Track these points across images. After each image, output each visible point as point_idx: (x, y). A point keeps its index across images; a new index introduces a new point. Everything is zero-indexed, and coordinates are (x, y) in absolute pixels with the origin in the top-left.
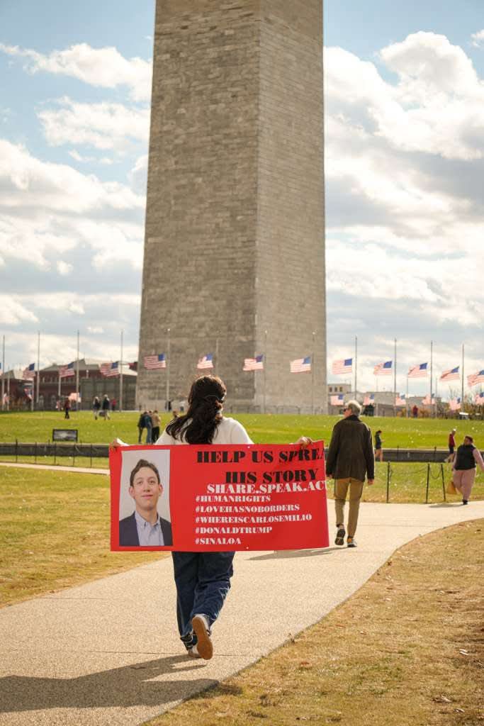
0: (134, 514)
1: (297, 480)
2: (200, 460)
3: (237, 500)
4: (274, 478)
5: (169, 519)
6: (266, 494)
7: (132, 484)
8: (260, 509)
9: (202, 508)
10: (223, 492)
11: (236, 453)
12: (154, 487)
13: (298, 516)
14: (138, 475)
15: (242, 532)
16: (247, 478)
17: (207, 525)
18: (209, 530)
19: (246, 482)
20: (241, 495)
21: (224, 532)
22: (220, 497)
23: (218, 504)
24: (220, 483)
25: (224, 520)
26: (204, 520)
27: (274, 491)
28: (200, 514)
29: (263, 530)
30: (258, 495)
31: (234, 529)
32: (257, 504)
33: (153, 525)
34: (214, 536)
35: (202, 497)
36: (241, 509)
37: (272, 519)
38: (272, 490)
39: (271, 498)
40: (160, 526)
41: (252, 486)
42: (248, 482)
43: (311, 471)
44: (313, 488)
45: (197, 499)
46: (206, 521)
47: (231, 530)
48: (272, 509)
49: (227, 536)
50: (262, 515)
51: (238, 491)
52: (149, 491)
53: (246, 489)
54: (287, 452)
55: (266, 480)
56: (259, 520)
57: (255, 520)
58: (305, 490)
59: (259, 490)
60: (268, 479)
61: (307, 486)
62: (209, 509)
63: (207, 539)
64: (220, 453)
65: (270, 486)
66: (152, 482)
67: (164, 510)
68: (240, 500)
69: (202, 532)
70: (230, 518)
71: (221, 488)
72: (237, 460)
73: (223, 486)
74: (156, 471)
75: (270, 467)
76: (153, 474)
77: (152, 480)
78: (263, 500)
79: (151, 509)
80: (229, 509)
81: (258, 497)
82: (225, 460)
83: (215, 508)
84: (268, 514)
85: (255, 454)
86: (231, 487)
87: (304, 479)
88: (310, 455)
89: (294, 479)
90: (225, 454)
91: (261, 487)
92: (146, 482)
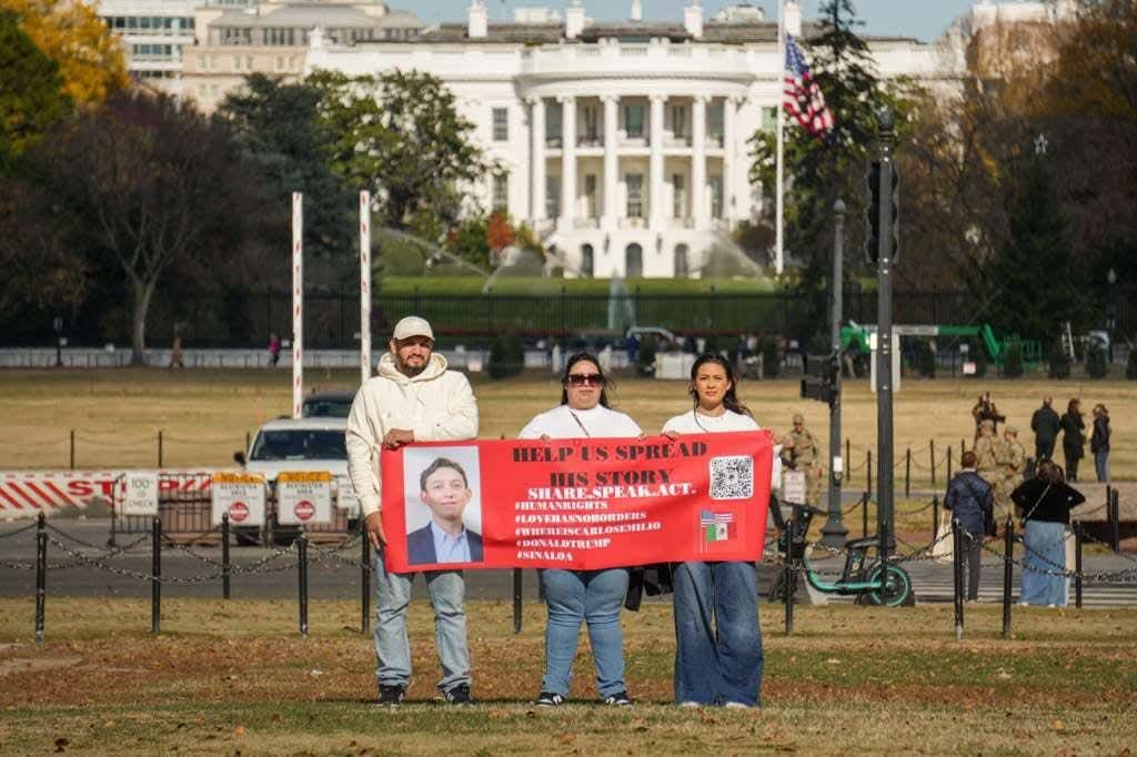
0: (430, 525)
1: (644, 482)
2: (516, 459)
3: (565, 508)
4: (611, 479)
6: (601, 499)
7: (424, 489)
8: (595, 518)
9: (523, 517)
11: (562, 450)
12: (459, 493)
13: (643, 525)
15: (573, 545)
16: (576, 480)
17: (531, 537)
18: (534, 543)
19: (575, 484)
20: (570, 500)
21: (552, 545)
22: (545, 504)
23: (542, 513)
24: (544, 486)
25: (551, 531)
26: (526, 531)
27: (611, 496)
28: (521, 525)
29: (599, 543)
30: (592, 500)
31: (563, 542)
32: (590, 512)
34: (541, 549)
35: (523, 504)
36: (570, 518)
37: (609, 530)
38: (609, 495)
39: (608, 504)
40: (466, 538)
41: (584, 491)
42: (578, 485)
43: (662, 472)
44: (665, 493)
45: (517, 506)
46: (528, 533)
47: (560, 543)
48: (611, 517)
49: (557, 550)
50: (596, 525)
51: (567, 496)
52: (451, 497)
53: (576, 494)
54: (626, 448)
55: (600, 482)
56: (594, 531)
57: (589, 531)
58: (654, 494)
59: (592, 494)
60: (602, 480)
61: (658, 490)
62: (532, 519)
63: (532, 554)
64: (541, 449)
65: (605, 489)
66: (457, 486)
67: (473, 515)
68: (569, 508)
69: (524, 545)
70: (558, 529)
71: (545, 493)
72: (562, 458)
73: (548, 491)
74: (462, 472)
75: (606, 466)
76: (459, 476)
77: (457, 483)
78: (597, 507)
79: (454, 519)
80: (556, 519)
81: (591, 503)
82: (548, 458)
83: (539, 517)
84: (604, 525)
85: (584, 450)
86: (557, 491)
88: (660, 451)
89: (640, 481)
90: (548, 451)
91: (595, 491)
92: (447, 486)
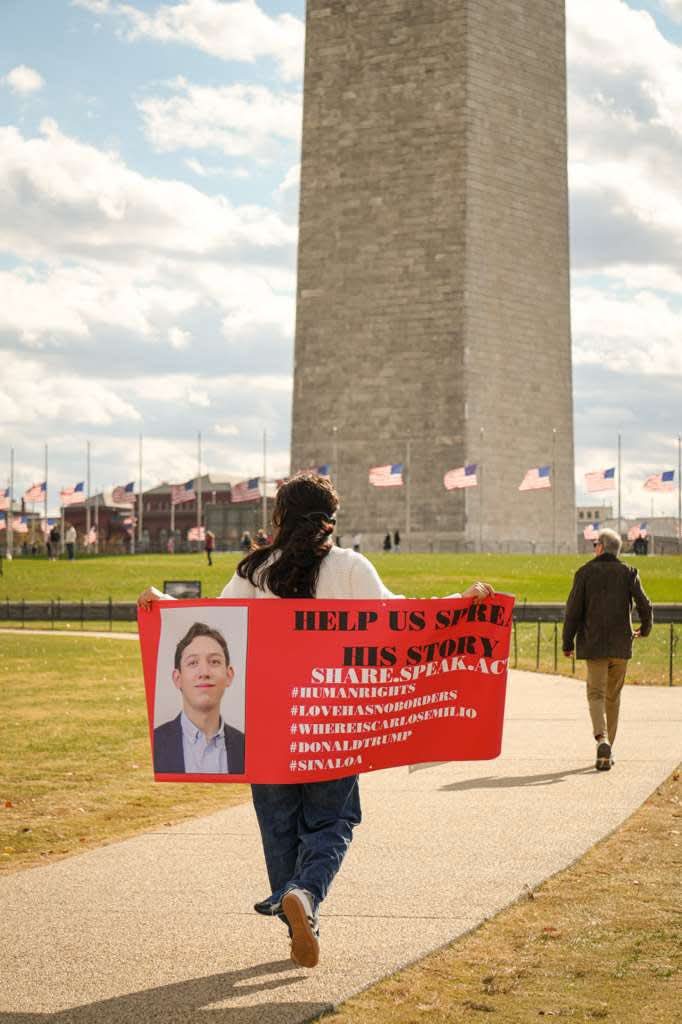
0: (179, 718)
1: (460, 653)
2: (299, 626)
3: (361, 696)
4: (424, 655)
5: (241, 728)
6: (410, 682)
7: (178, 665)
8: (398, 706)
9: (302, 708)
10: (338, 680)
11: (362, 615)
12: (218, 672)
13: (453, 709)
14: (189, 650)
15: (367, 745)
16: (379, 657)
17: (310, 738)
18: (315, 747)
19: (378, 663)
20: (370, 685)
21: (339, 748)
22: (333, 690)
23: (329, 702)
24: (334, 666)
25: (339, 728)
26: (305, 729)
27: (422, 675)
28: (299, 720)
29: (397, 737)
30: (397, 684)
31: (355, 742)
32: (394, 699)
33: (211, 737)
34: (323, 755)
35: (303, 689)
36: (367, 708)
37: (412, 718)
38: (420, 674)
39: (417, 685)
40: (223, 739)
41: (388, 672)
42: (382, 665)
43: (485, 641)
44: (485, 670)
45: (295, 692)
46: (308, 731)
47: (350, 745)
48: (417, 702)
49: (344, 755)
50: (398, 714)
51: (365, 680)
52: (208, 677)
53: (378, 676)
54: (449, 613)
55: (411, 660)
56: (394, 722)
57: (389, 723)
58: (471, 668)
59: (399, 675)
60: (415, 657)
62: (314, 711)
63: (311, 763)
64: (334, 613)
65: (416, 669)
66: (214, 662)
67: (234, 710)
68: (367, 695)
69: (301, 750)
70: (349, 725)
71: (334, 675)
72: (362, 626)
73: (339, 671)
74: (223, 643)
75: (421, 639)
76: (218, 648)
77: (215, 658)
78: (403, 692)
79: (209, 708)
80: (348, 711)
81: (397, 688)
82: (343, 627)
83: (324, 708)
84: (408, 713)
85: (394, 616)
86: (352, 672)
87: (471, 651)
88: (488, 613)
89: (456, 652)
90: (344, 616)
91: (404, 673)
92: (203, 662)
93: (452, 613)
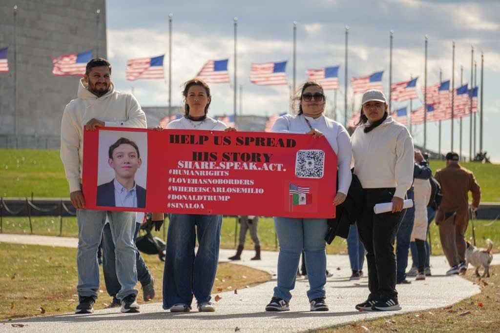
0: (113, 180)
1: (253, 161)
2: (172, 141)
3: (201, 174)
4: (232, 157)
5: (145, 187)
6: (225, 170)
7: (111, 156)
8: (220, 182)
9: (174, 179)
10: (190, 167)
11: (201, 137)
12: (134, 161)
13: (252, 189)
15: (205, 199)
16: (209, 157)
17: (177, 193)
18: (179, 197)
19: (209, 160)
20: (205, 170)
21: (191, 199)
22: (188, 171)
23: (186, 177)
24: (188, 160)
25: (191, 189)
26: (175, 188)
28: (172, 184)
29: (222, 198)
30: (219, 170)
31: (199, 197)
32: (217, 178)
33: (129, 190)
34: (183, 201)
35: (174, 170)
36: (204, 181)
37: (229, 190)
38: (230, 167)
39: (229, 173)
40: (135, 192)
41: (214, 164)
42: (210, 160)
43: (266, 155)
44: (266, 169)
45: (170, 172)
46: (176, 190)
47: (196, 197)
48: (231, 182)
49: (193, 202)
50: (222, 186)
51: (203, 167)
52: (129, 163)
53: (209, 166)
54: (242, 138)
55: (224, 159)
56: (219, 190)
57: (216, 190)
58: (259, 169)
59: (219, 166)
60: (226, 158)
61: (261, 166)
62: (179, 181)
63: (177, 204)
64: (188, 136)
65: (228, 164)
66: (132, 156)
67: (141, 178)
68: (204, 174)
69: (173, 198)
70: (196, 188)
71: (188, 164)
72: (201, 143)
73: (191, 163)
74: (136, 148)
75: (229, 150)
76: (134, 150)
77: (132, 154)
78: (222, 175)
79: (129, 177)
80: (195, 181)
81: (218, 172)
82: (192, 142)
83: (184, 179)
84: (227, 186)
85: (216, 139)
86: (197, 164)
87: (259, 160)
88: (266, 142)
89: (251, 160)
90: (192, 137)
91: (221, 164)
92: (126, 156)
93: (244, 138)
